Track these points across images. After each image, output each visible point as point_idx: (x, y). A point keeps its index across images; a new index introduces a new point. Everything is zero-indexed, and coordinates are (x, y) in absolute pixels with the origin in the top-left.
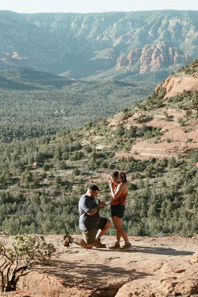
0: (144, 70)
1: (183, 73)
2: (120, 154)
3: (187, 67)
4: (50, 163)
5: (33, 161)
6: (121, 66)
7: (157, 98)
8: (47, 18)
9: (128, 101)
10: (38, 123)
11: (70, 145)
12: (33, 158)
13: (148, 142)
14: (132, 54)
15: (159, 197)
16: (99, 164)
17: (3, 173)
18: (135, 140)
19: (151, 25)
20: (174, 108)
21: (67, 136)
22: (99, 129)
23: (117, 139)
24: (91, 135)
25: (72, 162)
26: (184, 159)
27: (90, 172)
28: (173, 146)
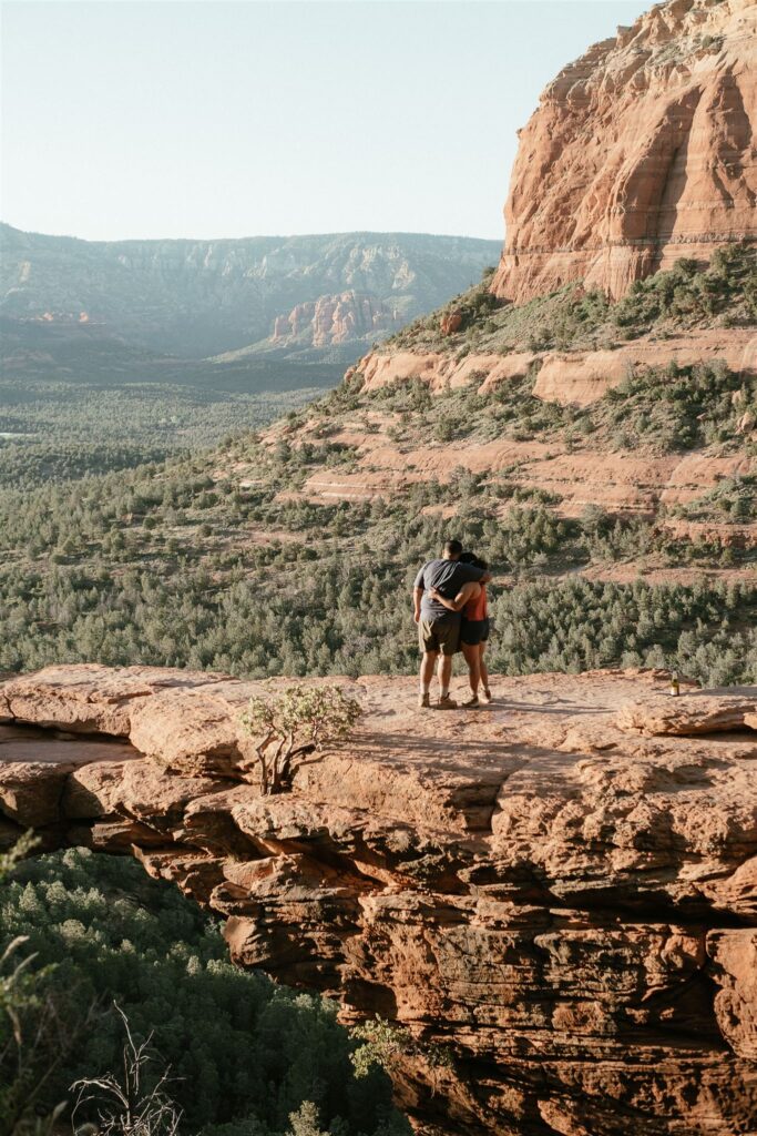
0: (320, 342)
1: (394, 346)
2: (283, 497)
3: (401, 335)
4: (156, 515)
5: (125, 511)
6: (278, 335)
7: (349, 392)
8: (140, 249)
9: (292, 397)
10: (131, 443)
11: (192, 481)
12: (125, 506)
13: (334, 473)
14: (297, 313)
15: (357, 572)
16: (245, 514)
17: (71, 534)
18: (310, 469)
19: (331, 259)
20: (379, 410)
21: (186, 464)
22: (244, 450)
23: (277, 468)
24: (229, 461)
25: (198, 512)
26: (401, 502)
27: (232, 529)
28: (379, 479)
